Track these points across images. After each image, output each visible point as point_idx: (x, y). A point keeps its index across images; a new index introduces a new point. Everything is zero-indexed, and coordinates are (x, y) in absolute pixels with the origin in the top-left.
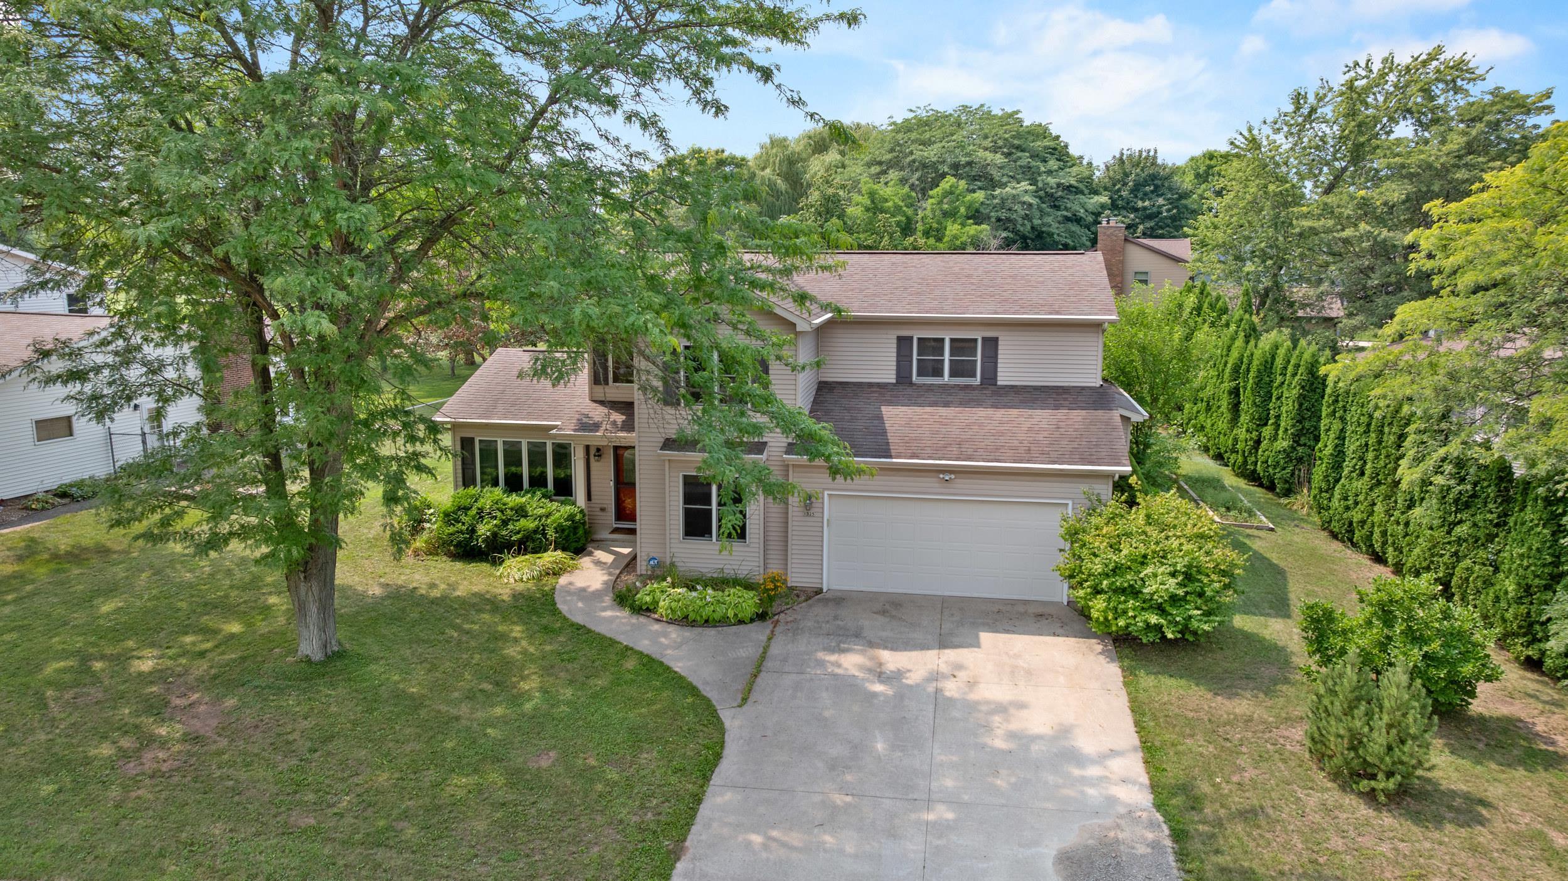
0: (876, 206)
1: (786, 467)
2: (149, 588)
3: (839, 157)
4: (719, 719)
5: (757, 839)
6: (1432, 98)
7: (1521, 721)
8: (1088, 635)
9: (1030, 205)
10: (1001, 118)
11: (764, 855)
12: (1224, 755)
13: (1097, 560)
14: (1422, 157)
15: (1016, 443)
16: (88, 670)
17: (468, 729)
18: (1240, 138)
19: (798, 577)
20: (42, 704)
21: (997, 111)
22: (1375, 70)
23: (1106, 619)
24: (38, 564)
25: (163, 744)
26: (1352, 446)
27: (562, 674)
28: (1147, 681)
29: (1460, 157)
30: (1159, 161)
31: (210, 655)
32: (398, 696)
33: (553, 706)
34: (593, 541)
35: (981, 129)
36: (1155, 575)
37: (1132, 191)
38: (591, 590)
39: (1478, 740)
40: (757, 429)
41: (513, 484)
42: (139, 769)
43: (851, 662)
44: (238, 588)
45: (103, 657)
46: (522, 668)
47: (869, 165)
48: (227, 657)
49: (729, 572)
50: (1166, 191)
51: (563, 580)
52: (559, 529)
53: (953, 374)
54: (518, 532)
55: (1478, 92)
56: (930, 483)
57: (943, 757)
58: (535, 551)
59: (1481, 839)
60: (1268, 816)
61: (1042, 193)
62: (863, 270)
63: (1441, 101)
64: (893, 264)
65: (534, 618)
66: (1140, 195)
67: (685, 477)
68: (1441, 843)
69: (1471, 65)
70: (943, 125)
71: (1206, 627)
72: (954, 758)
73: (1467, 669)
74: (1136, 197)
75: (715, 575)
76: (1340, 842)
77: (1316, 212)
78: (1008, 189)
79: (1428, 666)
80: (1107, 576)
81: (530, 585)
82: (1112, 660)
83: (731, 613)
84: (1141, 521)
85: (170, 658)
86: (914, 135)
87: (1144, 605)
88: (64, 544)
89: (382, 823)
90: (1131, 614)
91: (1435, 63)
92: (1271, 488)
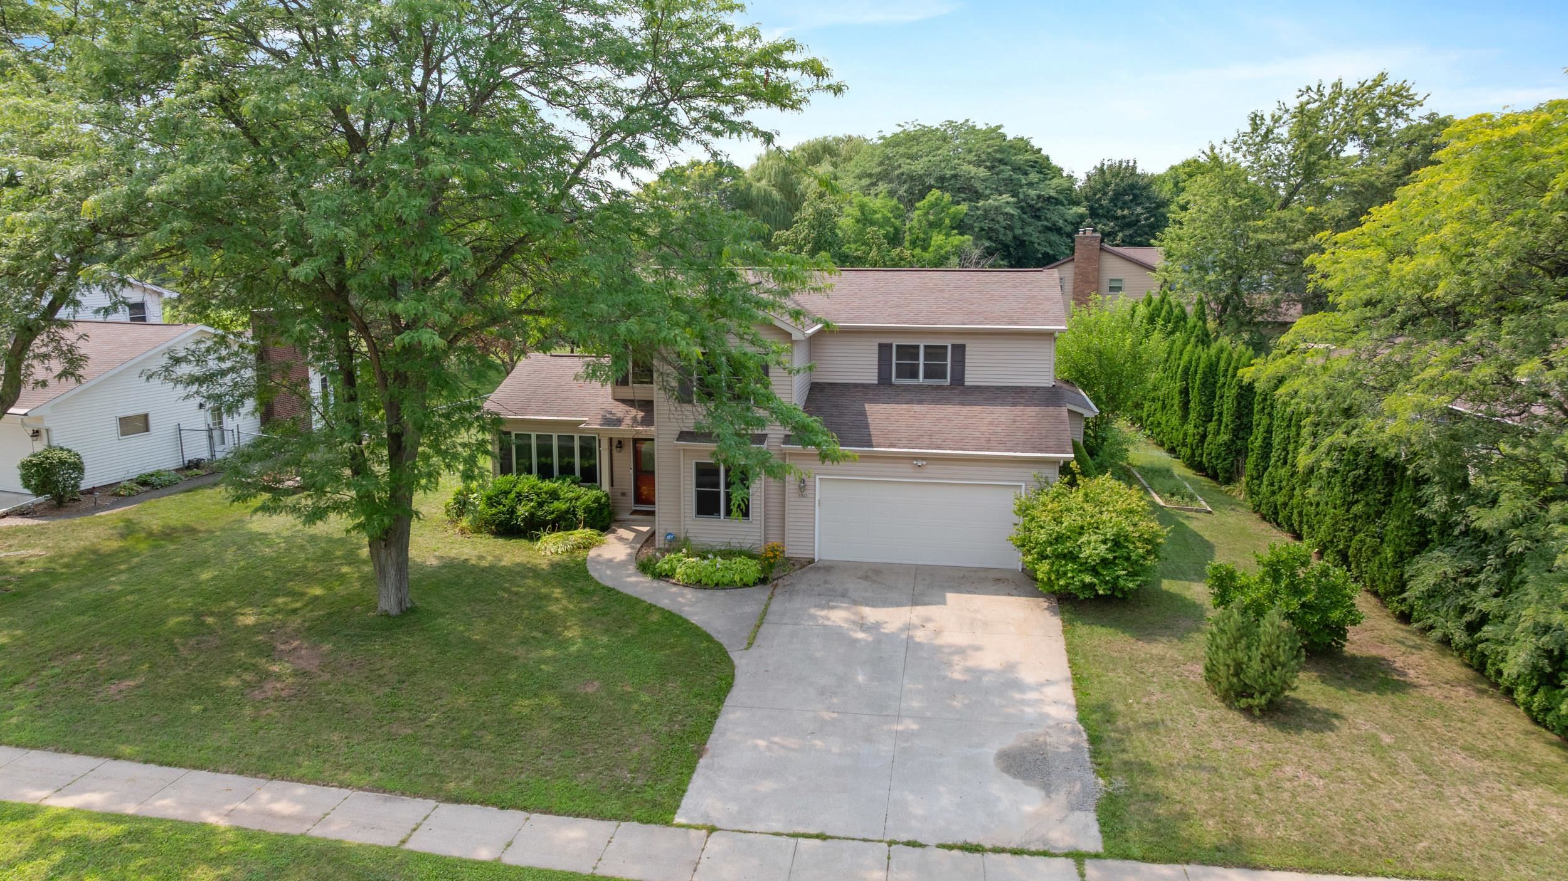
0: (865, 218)
1: (784, 456)
2: (236, 561)
3: (831, 169)
4: (729, 658)
5: (762, 743)
6: (1377, 121)
7: (1384, 659)
8: (1037, 594)
9: (1012, 215)
10: (985, 132)
11: (768, 754)
12: (1137, 684)
13: (1042, 531)
14: (1364, 176)
15: (978, 435)
16: (203, 623)
17: (525, 665)
18: (1203, 156)
19: (793, 550)
20: (173, 648)
21: (981, 126)
22: (1327, 94)
23: (1049, 579)
24: (138, 541)
25: (278, 677)
26: (1276, 440)
27: (598, 625)
28: (1082, 630)
29: (1399, 177)
30: (1139, 171)
31: (301, 613)
32: (465, 642)
33: (593, 649)
34: (616, 521)
35: (966, 143)
36: (1089, 542)
37: (1111, 200)
38: (617, 560)
39: (1346, 673)
40: (760, 422)
41: (545, 472)
42: (263, 696)
43: (838, 616)
44: (313, 560)
45: (212, 614)
46: (565, 621)
47: (859, 177)
48: (316, 613)
49: (735, 545)
50: (1145, 200)
51: (592, 553)
52: (588, 510)
53: (926, 376)
54: (552, 513)
55: (1417, 115)
56: (905, 468)
57: (912, 686)
58: (567, 529)
59: (1329, 740)
60: (1166, 726)
61: (1023, 204)
62: (850, 286)
63: (1384, 125)
64: (876, 280)
65: (571, 583)
66: (1120, 204)
67: (697, 464)
68: (1297, 743)
69: (1411, 92)
70: (930, 140)
71: (1131, 585)
72: (921, 686)
73: (1335, 615)
74: (1116, 205)
75: (723, 548)
76: (1220, 743)
77: (1271, 225)
78: (990, 201)
79: (1306, 613)
80: (1051, 544)
81: (565, 556)
82: (1055, 614)
83: (737, 578)
84: (1080, 499)
85: (268, 614)
86: (902, 150)
87: (1082, 568)
88: (156, 524)
89: (465, 732)
90: (1070, 575)
91: (1379, 89)
92: (1214, 477)
